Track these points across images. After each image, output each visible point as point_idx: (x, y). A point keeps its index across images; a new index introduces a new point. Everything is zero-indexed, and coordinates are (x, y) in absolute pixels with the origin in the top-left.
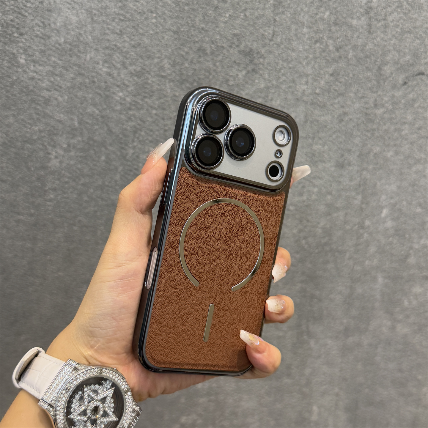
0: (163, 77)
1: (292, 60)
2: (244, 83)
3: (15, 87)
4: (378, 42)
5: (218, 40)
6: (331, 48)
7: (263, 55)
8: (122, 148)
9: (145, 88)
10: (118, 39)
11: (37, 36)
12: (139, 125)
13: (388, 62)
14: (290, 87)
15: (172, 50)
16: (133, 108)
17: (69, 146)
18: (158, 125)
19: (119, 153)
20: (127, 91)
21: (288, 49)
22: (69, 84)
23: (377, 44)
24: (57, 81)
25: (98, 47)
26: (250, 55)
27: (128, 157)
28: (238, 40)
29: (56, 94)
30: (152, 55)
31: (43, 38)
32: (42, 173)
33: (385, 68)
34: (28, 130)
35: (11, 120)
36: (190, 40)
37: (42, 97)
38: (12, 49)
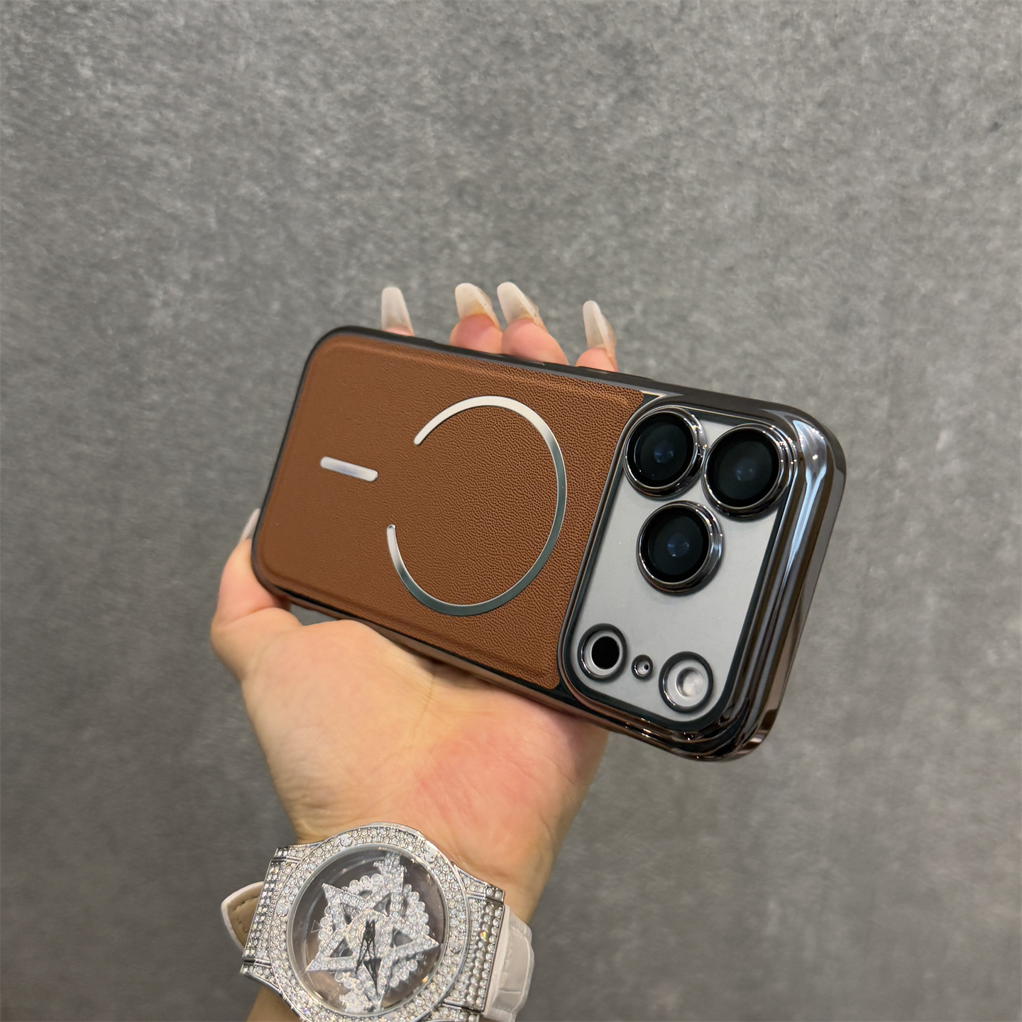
0: (419, 109)
1: (728, 69)
2: (611, 123)
3: (69, 134)
4: (932, 26)
5: (550, 21)
6: (820, 39)
7: (657, 56)
8: (322, 282)
9: (378, 136)
10: (312, 17)
11: (121, 12)
12: (361, 225)
13: (956, 76)
14: (722, 134)
15: (441, 45)
16: (347, 184)
17: (195, 275)
18: (405, 227)
19: (313, 295)
20: (334, 144)
21: (718, 41)
22: (195, 128)
23: (929, 29)
24: (167, 120)
25: (265, 37)
26: (628, 57)
27: (334, 304)
28: (598, 19)
29: (165, 152)
30: (393, 55)
31: (134, 17)
32: (133, 341)
33: (949, 90)
34: (101, 239)
35: (60, 214)
36: (485, 19)
37: (135, 159)
38: (61, 44)
